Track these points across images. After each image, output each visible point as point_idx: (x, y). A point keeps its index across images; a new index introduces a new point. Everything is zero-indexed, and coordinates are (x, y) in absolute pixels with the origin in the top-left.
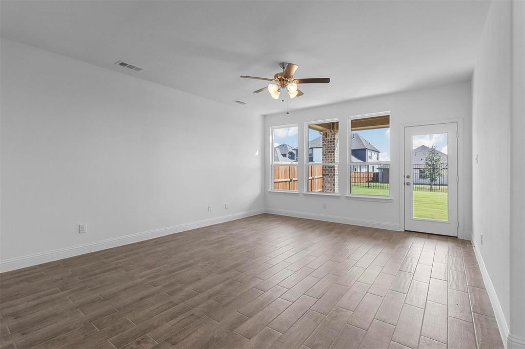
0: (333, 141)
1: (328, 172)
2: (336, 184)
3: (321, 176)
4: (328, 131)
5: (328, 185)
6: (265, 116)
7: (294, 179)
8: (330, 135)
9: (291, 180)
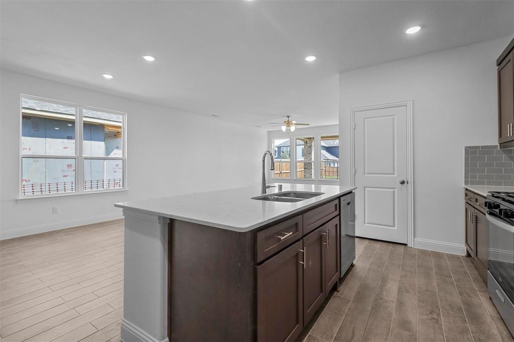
0: (310, 147)
1: (307, 166)
2: (313, 174)
3: (303, 170)
4: (308, 140)
5: (308, 175)
6: (269, 132)
7: (282, 172)
8: (309, 142)
9: (281, 173)
